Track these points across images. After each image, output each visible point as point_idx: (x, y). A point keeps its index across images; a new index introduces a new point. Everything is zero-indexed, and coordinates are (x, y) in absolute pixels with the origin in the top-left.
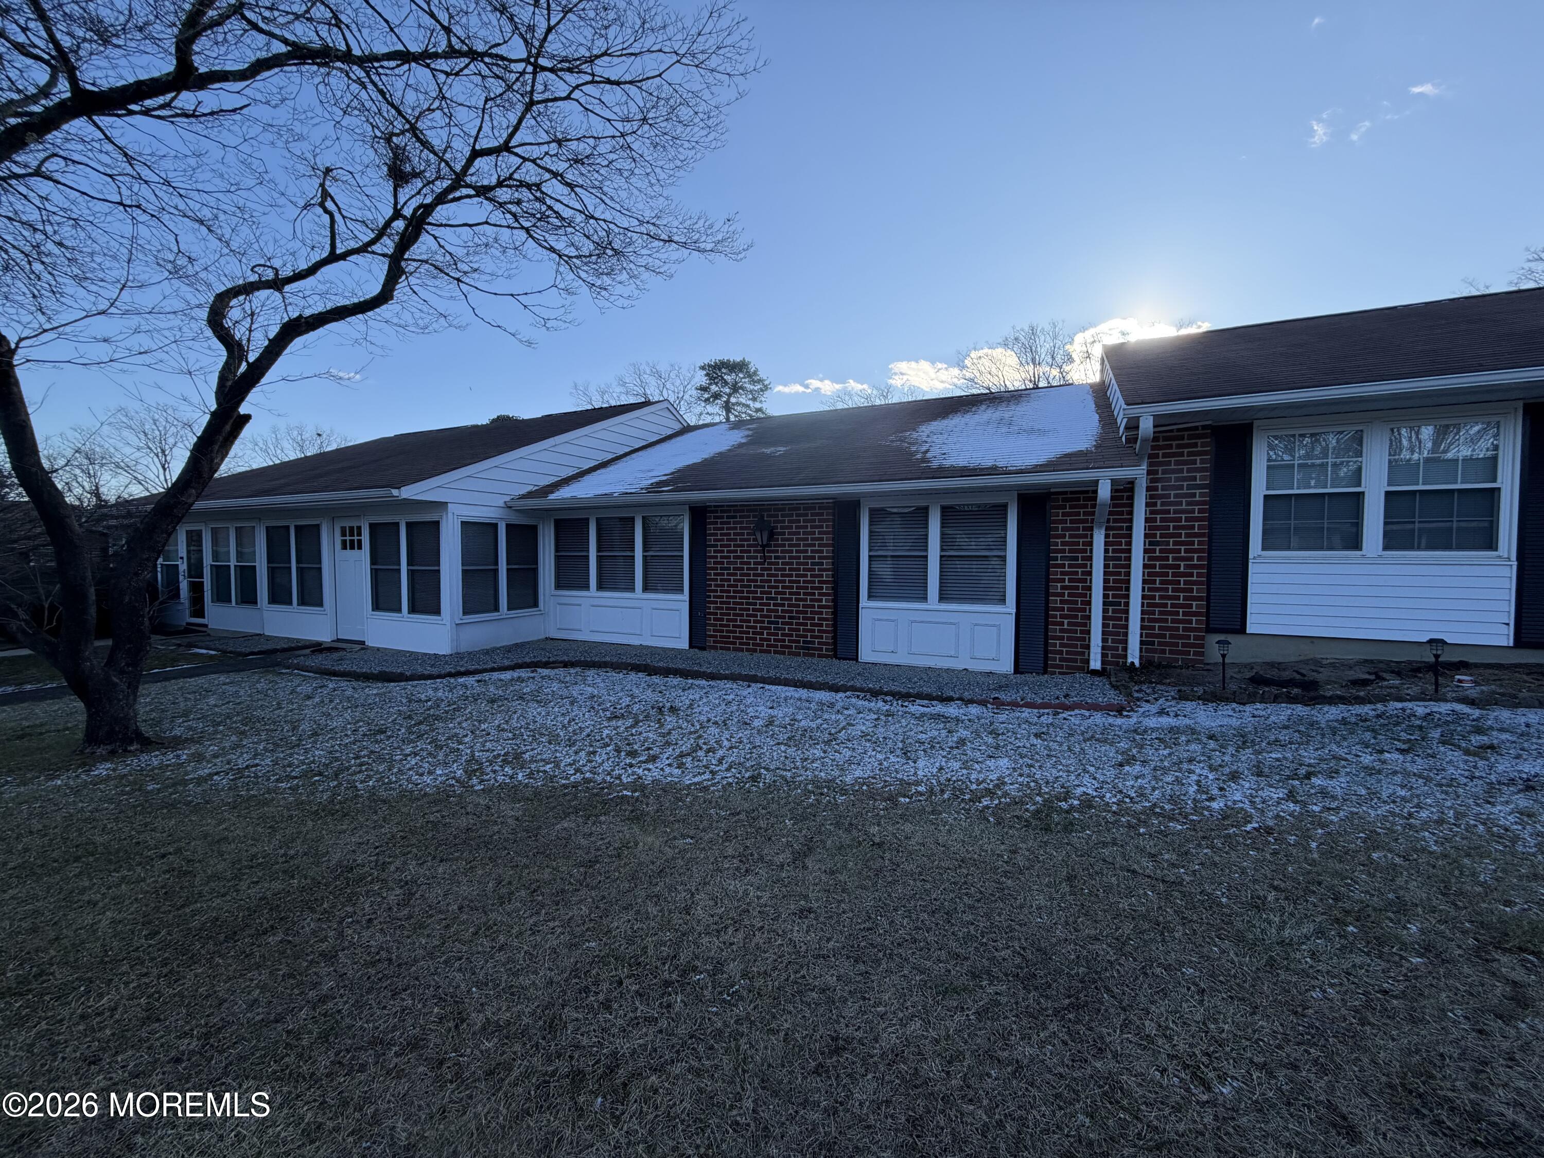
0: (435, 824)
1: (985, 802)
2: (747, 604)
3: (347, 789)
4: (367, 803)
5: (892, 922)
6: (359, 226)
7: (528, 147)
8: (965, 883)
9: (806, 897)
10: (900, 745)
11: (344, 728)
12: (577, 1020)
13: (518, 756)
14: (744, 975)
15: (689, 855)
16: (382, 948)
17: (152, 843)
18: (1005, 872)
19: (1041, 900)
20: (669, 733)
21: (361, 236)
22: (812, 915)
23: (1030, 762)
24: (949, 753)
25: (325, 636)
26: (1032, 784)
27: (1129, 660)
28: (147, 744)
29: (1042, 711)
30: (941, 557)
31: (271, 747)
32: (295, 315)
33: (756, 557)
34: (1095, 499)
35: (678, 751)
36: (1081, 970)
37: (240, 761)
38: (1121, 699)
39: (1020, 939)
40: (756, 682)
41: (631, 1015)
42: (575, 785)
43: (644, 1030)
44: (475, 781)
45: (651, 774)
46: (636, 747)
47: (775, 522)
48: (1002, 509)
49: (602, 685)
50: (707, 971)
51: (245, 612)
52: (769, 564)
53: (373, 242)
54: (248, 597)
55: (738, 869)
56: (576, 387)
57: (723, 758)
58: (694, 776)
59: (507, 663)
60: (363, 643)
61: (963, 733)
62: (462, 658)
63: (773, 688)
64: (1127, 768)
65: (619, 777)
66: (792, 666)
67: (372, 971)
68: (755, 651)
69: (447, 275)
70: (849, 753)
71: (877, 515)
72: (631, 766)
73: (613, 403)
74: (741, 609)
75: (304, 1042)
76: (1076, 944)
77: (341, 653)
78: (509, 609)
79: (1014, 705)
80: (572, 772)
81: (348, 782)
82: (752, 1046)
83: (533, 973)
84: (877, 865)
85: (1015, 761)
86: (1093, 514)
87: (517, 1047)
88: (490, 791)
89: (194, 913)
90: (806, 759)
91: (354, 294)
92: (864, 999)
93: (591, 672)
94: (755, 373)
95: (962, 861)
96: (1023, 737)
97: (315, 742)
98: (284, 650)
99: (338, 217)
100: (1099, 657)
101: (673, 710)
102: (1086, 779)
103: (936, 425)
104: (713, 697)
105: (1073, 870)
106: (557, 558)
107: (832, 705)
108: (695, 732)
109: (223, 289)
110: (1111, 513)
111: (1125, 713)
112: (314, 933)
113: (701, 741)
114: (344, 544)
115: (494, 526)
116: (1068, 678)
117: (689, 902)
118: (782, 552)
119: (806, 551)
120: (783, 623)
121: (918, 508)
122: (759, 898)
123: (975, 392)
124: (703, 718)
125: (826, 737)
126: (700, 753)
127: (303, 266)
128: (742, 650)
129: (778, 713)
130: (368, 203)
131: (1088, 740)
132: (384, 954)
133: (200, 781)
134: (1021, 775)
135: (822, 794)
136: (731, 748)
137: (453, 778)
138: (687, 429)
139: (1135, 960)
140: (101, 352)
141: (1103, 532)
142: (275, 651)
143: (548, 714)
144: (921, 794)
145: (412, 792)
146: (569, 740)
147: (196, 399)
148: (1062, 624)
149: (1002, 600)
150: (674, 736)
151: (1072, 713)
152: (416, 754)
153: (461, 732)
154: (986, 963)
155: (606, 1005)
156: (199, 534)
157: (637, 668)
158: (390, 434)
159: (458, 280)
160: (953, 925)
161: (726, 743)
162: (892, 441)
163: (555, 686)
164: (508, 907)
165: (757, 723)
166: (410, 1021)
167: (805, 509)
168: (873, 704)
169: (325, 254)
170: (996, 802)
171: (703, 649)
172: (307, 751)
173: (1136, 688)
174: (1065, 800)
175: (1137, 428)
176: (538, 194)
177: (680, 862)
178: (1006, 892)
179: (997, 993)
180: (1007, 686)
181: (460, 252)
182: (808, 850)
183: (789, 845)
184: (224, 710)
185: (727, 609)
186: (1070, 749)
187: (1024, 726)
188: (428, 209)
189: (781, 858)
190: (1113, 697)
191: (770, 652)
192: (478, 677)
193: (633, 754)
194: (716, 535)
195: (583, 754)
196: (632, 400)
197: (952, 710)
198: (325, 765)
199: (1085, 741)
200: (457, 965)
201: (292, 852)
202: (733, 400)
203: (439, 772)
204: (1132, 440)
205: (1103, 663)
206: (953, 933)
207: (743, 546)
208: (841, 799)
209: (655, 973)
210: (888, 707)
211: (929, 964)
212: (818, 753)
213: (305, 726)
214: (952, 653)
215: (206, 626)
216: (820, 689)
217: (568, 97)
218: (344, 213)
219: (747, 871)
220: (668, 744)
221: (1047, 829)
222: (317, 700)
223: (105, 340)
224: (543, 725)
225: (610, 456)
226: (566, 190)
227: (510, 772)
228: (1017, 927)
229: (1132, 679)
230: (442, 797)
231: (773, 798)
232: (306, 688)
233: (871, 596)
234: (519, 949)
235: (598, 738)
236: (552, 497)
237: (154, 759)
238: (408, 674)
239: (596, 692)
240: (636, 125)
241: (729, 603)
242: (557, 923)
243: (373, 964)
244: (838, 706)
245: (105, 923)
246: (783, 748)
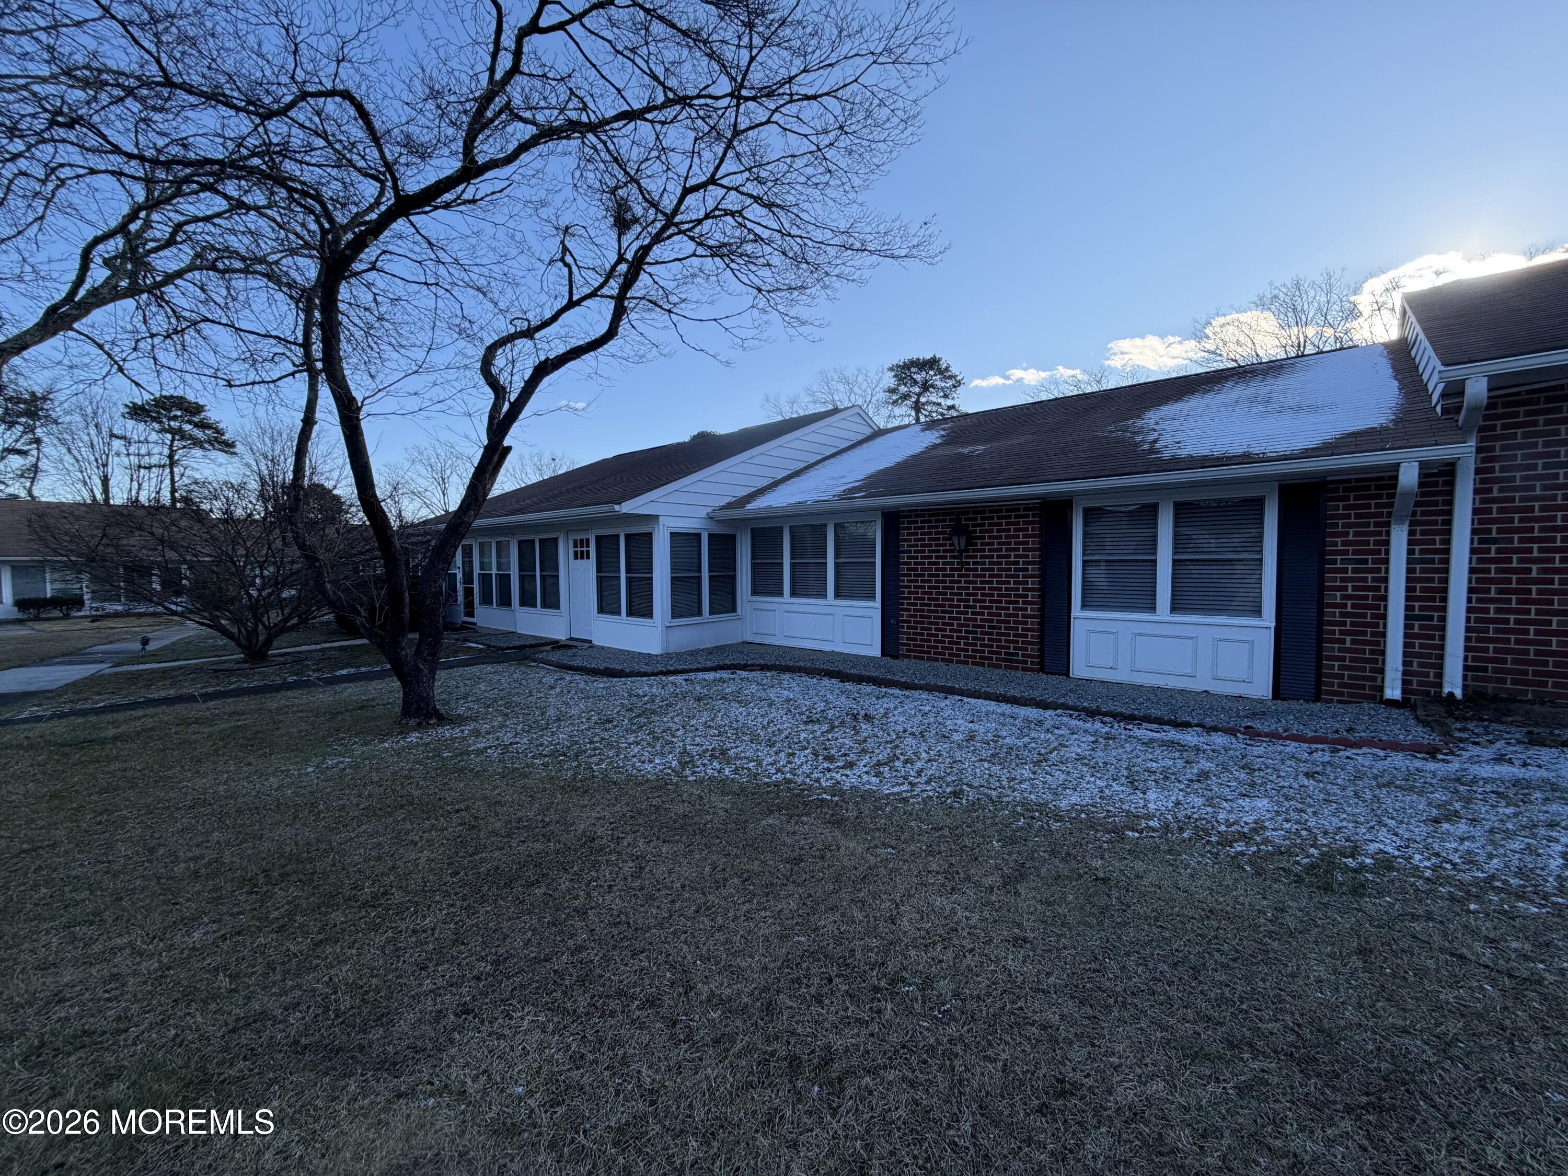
0: (657, 808)
1: (1239, 847)
2: (943, 612)
3: (585, 769)
4: (601, 783)
5: (1124, 967)
6: (590, 273)
7: (731, 177)
8: (1216, 937)
9: (1020, 925)
10: (1125, 773)
11: (580, 717)
12: (791, 1008)
13: (724, 752)
14: (956, 995)
15: (891, 865)
16: (621, 912)
17: (449, 799)
18: (1270, 932)
19: (1321, 971)
20: (865, 741)
21: (592, 282)
22: (1028, 945)
23: (1299, 806)
24: (1188, 786)
25: (561, 635)
26: (1304, 833)
27: (1446, 690)
28: (442, 719)
29: (1314, 746)
30: (1174, 561)
31: (527, 728)
32: (543, 358)
33: (953, 563)
34: (1395, 486)
35: (875, 760)
36: (1384, 1065)
37: (505, 738)
38: (1434, 739)
39: (1292, 1014)
40: (954, 694)
41: (844, 1013)
42: (777, 785)
43: (856, 1031)
44: (687, 772)
45: (849, 779)
46: (833, 752)
47: (974, 525)
48: (1258, 504)
49: (797, 689)
50: (915, 983)
51: (503, 612)
52: (967, 570)
53: (601, 286)
54: (505, 602)
55: (943, 885)
56: (767, 399)
57: (921, 770)
58: (893, 786)
59: (709, 664)
60: (590, 642)
61: (1207, 765)
62: (671, 659)
63: (973, 701)
64: (1446, 826)
65: (818, 780)
66: (993, 679)
67: (615, 931)
68: (952, 661)
69: (661, 307)
70: (1063, 777)
71: (1090, 515)
72: (829, 770)
73: (802, 413)
74: (935, 618)
75: (567, 982)
76: (1375, 1033)
77: (574, 650)
78: (711, 613)
79: (1274, 736)
80: (774, 771)
81: (586, 762)
82: (967, 1070)
83: (749, 956)
84: (1104, 900)
85: (1279, 803)
86: (1391, 505)
87: (739, 1023)
88: (702, 782)
89: (483, 861)
90: (1013, 779)
91: (587, 333)
92: (1093, 1045)
93: (786, 676)
94: (947, 369)
95: (1210, 911)
96: (1289, 776)
97: (559, 727)
98: (531, 646)
99: (575, 269)
100: (1399, 684)
101: (867, 717)
102: (1383, 833)
103: (1167, 410)
104: (909, 707)
105: (1368, 943)
106: (754, 566)
107: (1040, 723)
108: (891, 742)
109: (492, 341)
110: (1417, 504)
111: (1440, 757)
112: (568, 890)
113: (898, 752)
114: (576, 553)
115: (698, 536)
116: (1351, 708)
117: (894, 912)
118: (982, 557)
119: (1009, 556)
120: (982, 633)
121: (1144, 506)
122: (967, 918)
123: (1221, 366)
124: (899, 728)
125: (1036, 757)
126: (897, 764)
127: (548, 315)
128: (937, 660)
129: (980, 728)
130: (598, 252)
131: (1384, 785)
132: (623, 918)
133: (479, 752)
134: (1287, 821)
135: (1033, 818)
136: (930, 761)
137: (670, 768)
138: (879, 433)
139: (1466, 1067)
140: (412, 404)
141: (1406, 528)
142: (524, 647)
143: (749, 714)
144: (1154, 830)
145: (636, 777)
146: (769, 740)
147: (474, 437)
148: (1343, 641)
149: (1257, 611)
150: (870, 744)
151: (1359, 751)
152: (638, 744)
153: (674, 726)
154: (1248, 1034)
155: (818, 999)
156: (471, 546)
157: (830, 674)
158: (610, 455)
159: (670, 311)
160: (1201, 982)
161: (924, 755)
162: (1111, 432)
163: (754, 688)
164: (724, 892)
165: (956, 737)
166: (647, 981)
167: (1008, 510)
168: (1089, 725)
169: (565, 302)
170: (1254, 849)
171: (896, 657)
172: (553, 734)
173: (1458, 725)
174: (1353, 856)
175: (1462, 393)
176: (740, 219)
177: (883, 871)
178: (1271, 955)
179: (1263, 1071)
180: (1264, 713)
181: (670, 286)
182: (1020, 874)
183: (998, 867)
184: (491, 695)
185: (921, 617)
186: (1356, 795)
187: (1288, 763)
188: (646, 250)
189: (989, 881)
190: (1420, 734)
191: (967, 663)
192: (685, 676)
193: (830, 759)
194: (910, 540)
195: (782, 755)
196: (821, 409)
197: (1190, 738)
198: (568, 747)
199: (1379, 786)
200: (683, 937)
201: (547, 819)
202: (923, 400)
203: (657, 761)
204: (1452, 410)
205: (1404, 691)
206: (1202, 992)
207: (938, 551)
208: (1055, 826)
209: (863, 976)
210: (1107, 729)
211: (1172, 1021)
212: (1027, 774)
213: (551, 712)
214: (1188, 671)
215: (475, 624)
216: (1026, 705)
217: (768, 121)
218: (580, 264)
219: (953, 889)
220: (864, 751)
221: (1327, 888)
222: (558, 690)
223: (415, 394)
224: (744, 725)
225: (803, 465)
226: (764, 211)
227: (718, 767)
228: (1288, 998)
229: (1450, 714)
230: (661, 784)
231: (978, 817)
232: (549, 680)
233: (1084, 606)
234: (736, 932)
235: (796, 740)
236: (749, 507)
237: (446, 732)
238: (628, 670)
239: (792, 696)
240: (832, 136)
241: (923, 611)
242: (768, 914)
243: (616, 925)
244: (1049, 724)
245: (423, 860)
246: (986, 765)
